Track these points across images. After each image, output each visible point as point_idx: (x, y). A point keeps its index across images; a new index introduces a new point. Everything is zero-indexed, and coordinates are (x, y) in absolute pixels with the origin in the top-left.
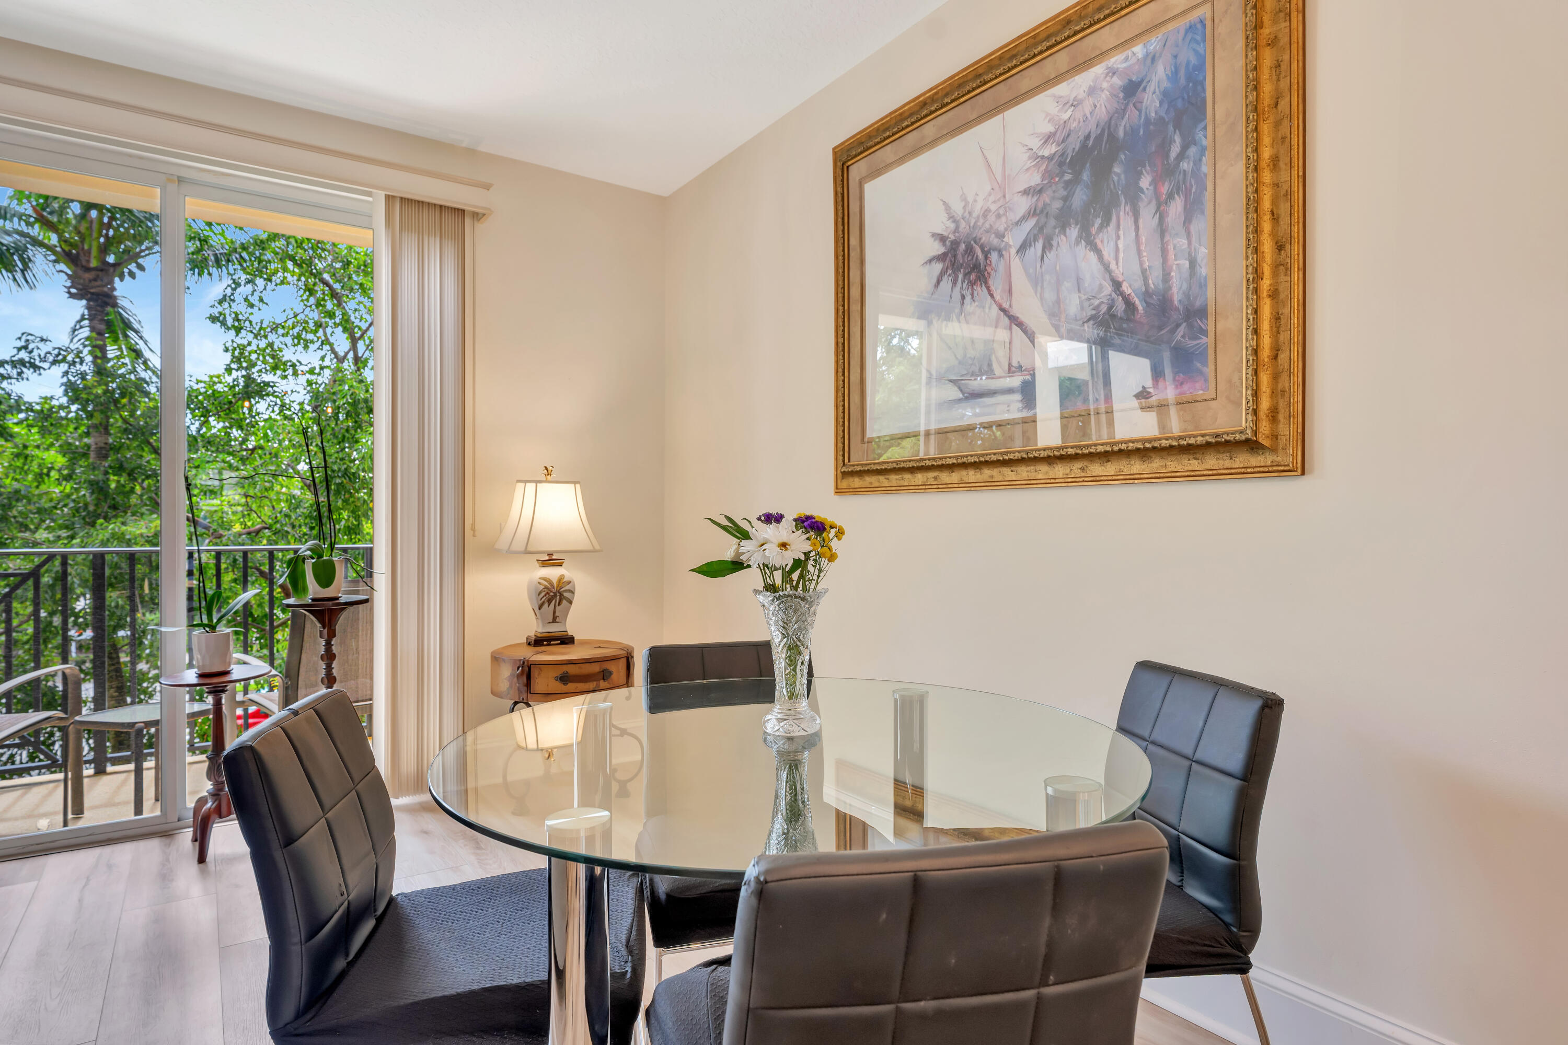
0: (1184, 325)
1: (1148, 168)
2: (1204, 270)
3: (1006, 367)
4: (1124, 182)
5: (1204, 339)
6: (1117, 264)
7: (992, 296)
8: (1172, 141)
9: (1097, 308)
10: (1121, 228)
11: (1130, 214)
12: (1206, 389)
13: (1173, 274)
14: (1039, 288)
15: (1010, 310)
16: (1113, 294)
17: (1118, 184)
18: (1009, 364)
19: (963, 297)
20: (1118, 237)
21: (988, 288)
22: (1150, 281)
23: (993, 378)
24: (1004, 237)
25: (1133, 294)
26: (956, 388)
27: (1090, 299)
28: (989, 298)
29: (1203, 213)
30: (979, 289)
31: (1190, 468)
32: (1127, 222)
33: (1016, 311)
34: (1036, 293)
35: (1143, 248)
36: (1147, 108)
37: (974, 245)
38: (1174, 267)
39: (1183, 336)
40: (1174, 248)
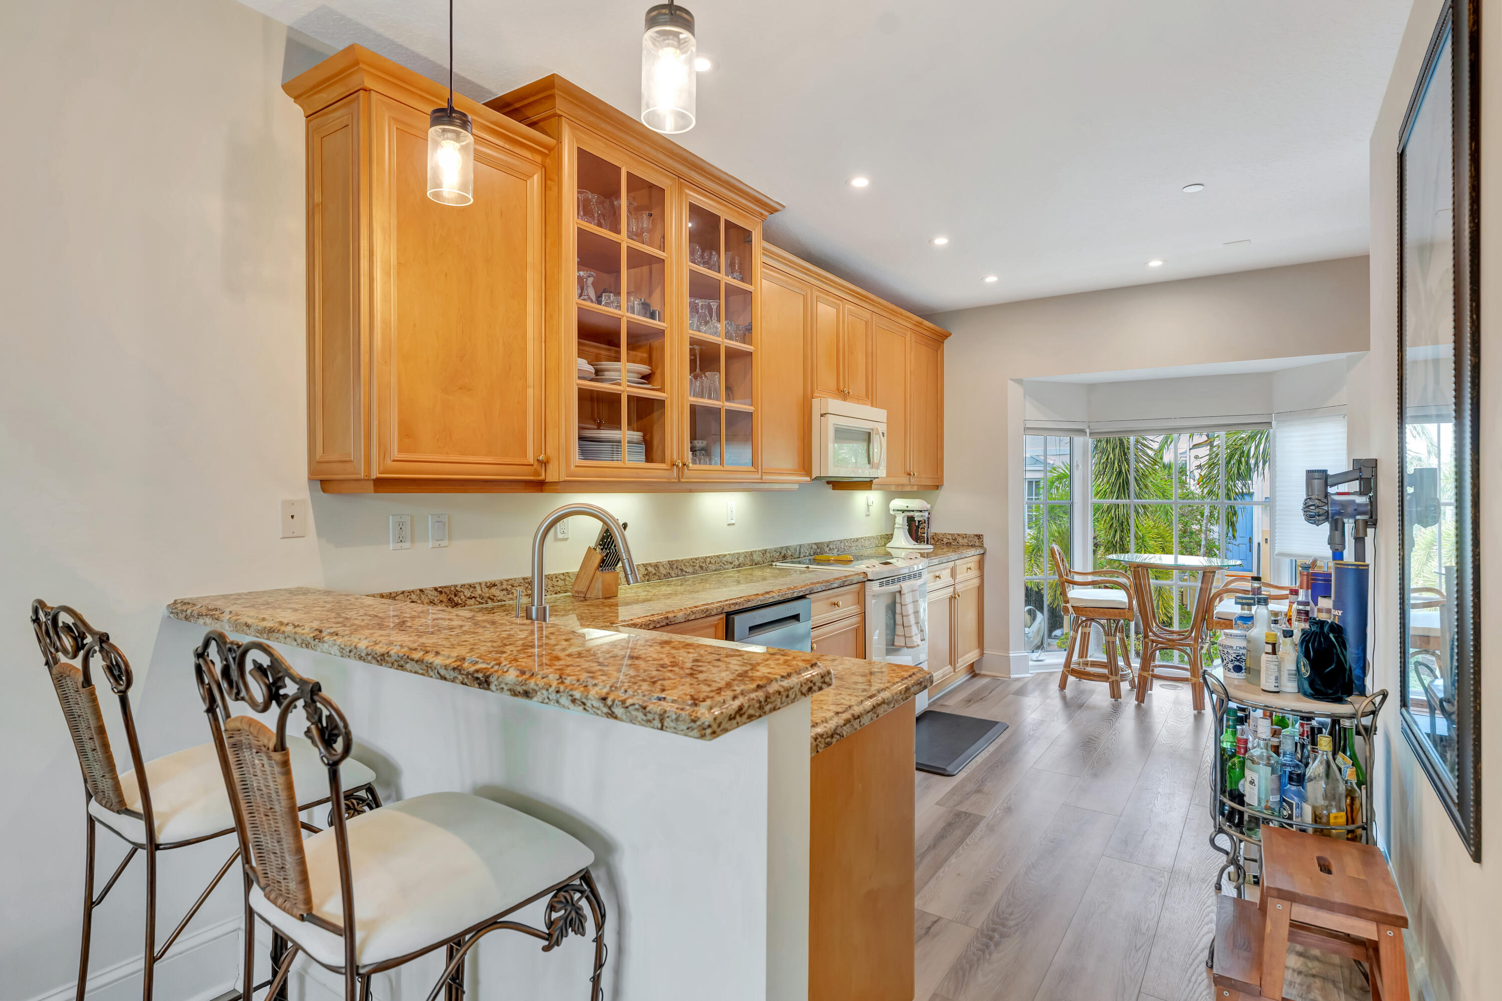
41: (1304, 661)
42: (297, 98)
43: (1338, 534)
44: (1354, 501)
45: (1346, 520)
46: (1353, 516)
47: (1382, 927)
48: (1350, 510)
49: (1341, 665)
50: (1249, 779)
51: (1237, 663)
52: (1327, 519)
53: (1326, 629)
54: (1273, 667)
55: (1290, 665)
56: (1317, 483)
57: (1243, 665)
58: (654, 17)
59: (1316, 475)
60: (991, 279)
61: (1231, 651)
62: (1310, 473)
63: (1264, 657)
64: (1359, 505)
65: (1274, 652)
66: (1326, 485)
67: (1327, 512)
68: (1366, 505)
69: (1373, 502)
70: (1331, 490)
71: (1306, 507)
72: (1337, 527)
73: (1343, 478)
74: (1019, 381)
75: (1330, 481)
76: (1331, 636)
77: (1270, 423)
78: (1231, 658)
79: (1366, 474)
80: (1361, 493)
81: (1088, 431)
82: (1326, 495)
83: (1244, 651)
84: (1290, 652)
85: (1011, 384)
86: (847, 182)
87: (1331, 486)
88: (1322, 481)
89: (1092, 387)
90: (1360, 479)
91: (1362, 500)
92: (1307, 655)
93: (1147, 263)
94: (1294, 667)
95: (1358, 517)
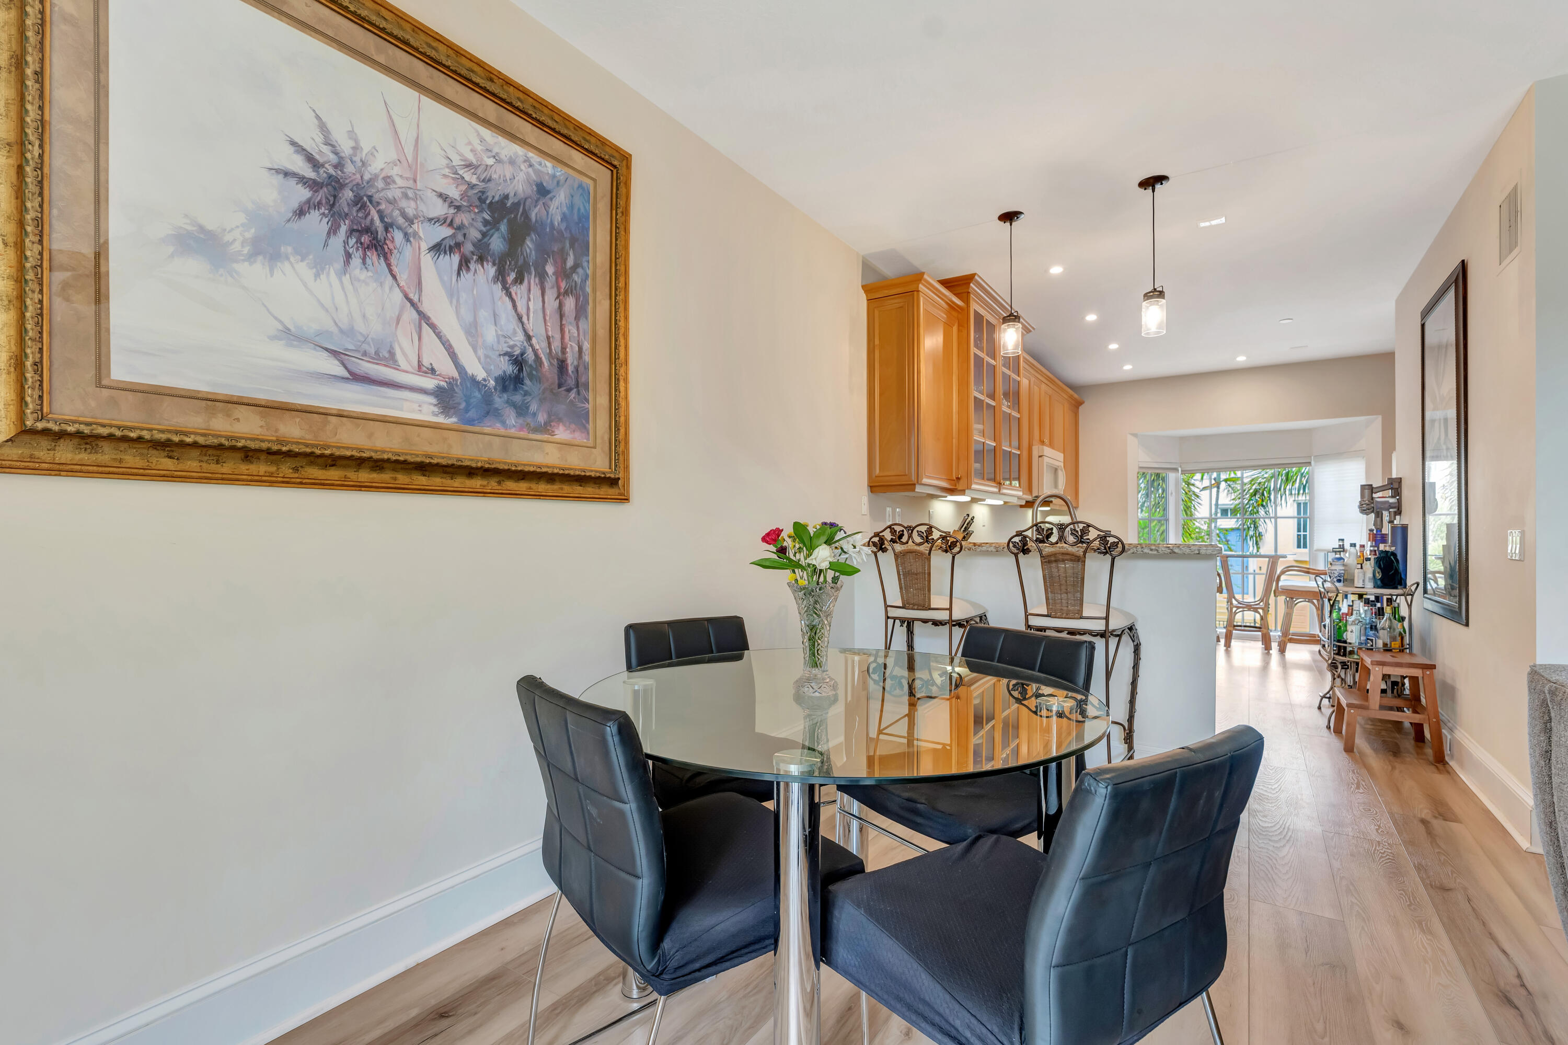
0: (575, 390)
1: (552, 260)
2: (587, 358)
3: (416, 364)
4: (534, 258)
5: (586, 405)
6: (528, 320)
7: (394, 277)
8: (568, 254)
9: (512, 347)
10: (532, 292)
11: (539, 286)
12: (588, 439)
13: (568, 350)
14: (454, 301)
15: (419, 305)
16: (525, 342)
17: (530, 256)
18: (419, 361)
19: (348, 256)
20: (529, 299)
21: (389, 265)
22: (553, 347)
23: (397, 369)
24: (413, 224)
25: (540, 350)
26: (337, 362)
27: (506, 337)
28: (390, 278)
29: (587, 318)
30: (375, 257)
31: (577, 492)
32: (536, 291)
33: (426, 307)
34: (451, 302)
35: (548, 318)
36: (552, 215)
37: (368, 203)
38: (569, 346)
39: (574, 398)
40: (569, 332)
41: (1378, 570)
42: (865, 292)
43: (1379, 519)
44: (1388, 502)
45: (1384, 512)
46: (1387, 510)
47: (1425, 670)
48: (1387, 506)
49: (1397, 571)
50: (1350, 630)
51: (1339, 578)
52: (1373, 512)
53: (1389, 554)
54: (1361, 575)
55: (1369, 574)
56: (1367, 492)
57: (1342, 579)
58: (1147, 296)
59: (1367, 487)
60: (1128, 367)
61: (1335, 572)
62: (1363, 487)
63: (1356, 571)
64: (1391, 503)
65: (1362, 568)
66: (1372, 493)
67: (1373, 507)
68: (1395, 503)
69: (1399, 501)
70: (1374, 495)
71: (1361, 505)
72: (1379, 515)
73: (1382, 488)
74: (1135, 435)
75: (1374, 491)
76: (1392, 557)
77: (1310, 463)
78: (1335, 575)
79: (1396, 486)
80: (1392, 497)
81: (1180, 469)
82: (1372, 498)
83: (1343, 572)
84: (1369, 567)
85: (1130, 438)
86: (1083, 318)
87: (1375, 493)
88: (1370, 491)
89: (1183, 439)
90: (1392, 489)
91: (1392, 500)
92: (1380, 567)
93: (1235, 358)
94: (1371, 575)
95: (1391, 510)
